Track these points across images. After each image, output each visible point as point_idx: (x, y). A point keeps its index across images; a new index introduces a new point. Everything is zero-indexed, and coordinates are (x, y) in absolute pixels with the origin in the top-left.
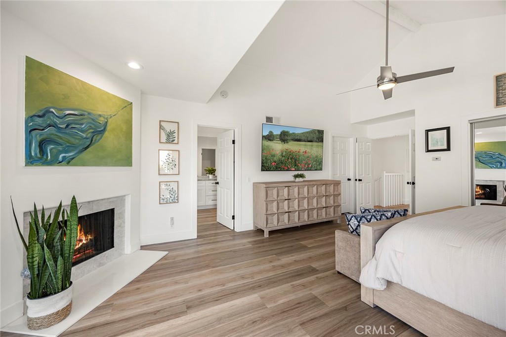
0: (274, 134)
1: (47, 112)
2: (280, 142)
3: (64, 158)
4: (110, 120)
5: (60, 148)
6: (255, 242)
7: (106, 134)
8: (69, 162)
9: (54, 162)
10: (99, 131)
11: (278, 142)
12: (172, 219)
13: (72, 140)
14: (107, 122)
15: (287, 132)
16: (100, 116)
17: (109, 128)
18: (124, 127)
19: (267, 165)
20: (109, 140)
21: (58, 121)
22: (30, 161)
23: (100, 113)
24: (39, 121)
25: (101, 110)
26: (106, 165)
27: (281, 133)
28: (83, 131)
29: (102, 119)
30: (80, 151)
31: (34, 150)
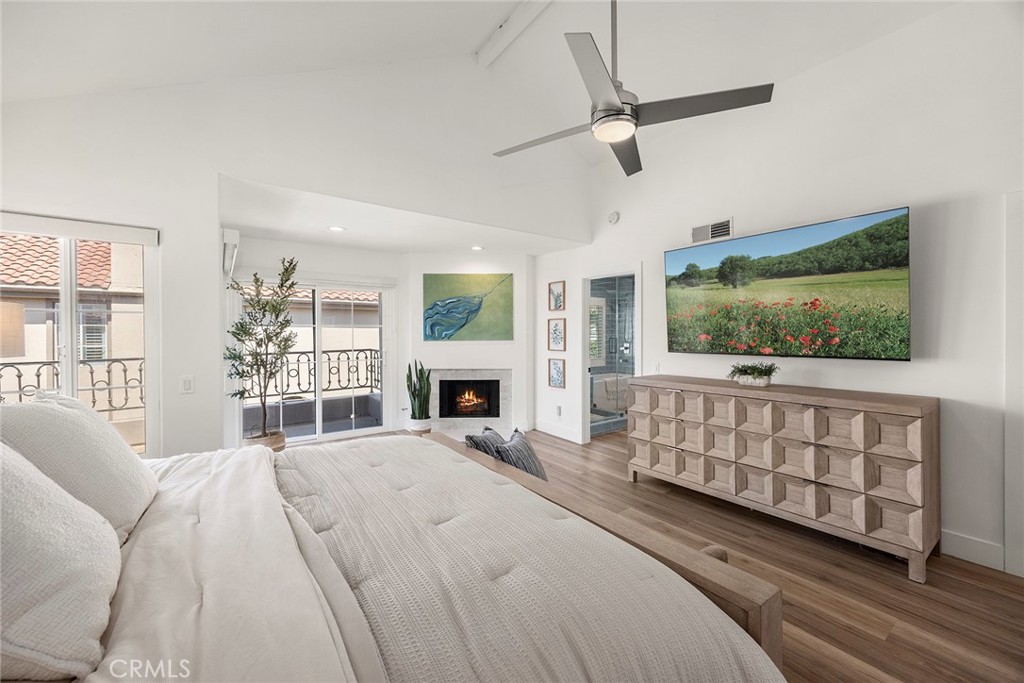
0: (701, 269)
1: (436, 305)
2: (721, 286)
3: (446, 335)
4: (486, 299)
5: (443, 328)
6: (607, 476)
7: (481, 311)
8: (449, 337)
9: (440, 338)
10: (475, 310)
11: (715, 286)
12: (560, 408)
13: (451, 321)
14: (481, 302)
15: (742, 258)
16: (475, 297)
17: (483, 305)
18: (502, 301)
19: (686, 340)
20: (484, 316)
21: (441, 309)
22: (427, 338)
23: (475, 295)
24: (430, 311)
25: (475, 291)
26: (481, 339)
27: (723, 263)
28: (459, 314)
29: (476, 301)
30: (459, 329)
31: (428, 331)
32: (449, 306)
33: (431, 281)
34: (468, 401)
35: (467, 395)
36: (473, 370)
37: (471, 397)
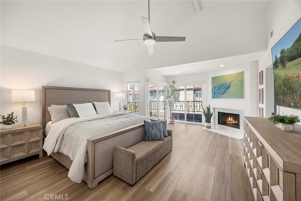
1: (215, 87)
3: (218, 97)
4: (232, 83)
5: (217, 94)
7: (230, 88)
8: (219, 97)
9: (216, 98)
10: (228, 87)
13: (220, 92)
14: (230, 84)
16: (228, 83)
21: (217, 88)
22: (213, 97)
23: (228, 82)
24: (213, 89)
25: (228, 81)
28: (223, 89)
29: (229, 84)
30: (222, 94)
31: (213, 96)
32: (219, 87)
33: (214, 79)
34: (230, 121)
35: (230, 119)
36: (229, 109)
37: (232, 120)
